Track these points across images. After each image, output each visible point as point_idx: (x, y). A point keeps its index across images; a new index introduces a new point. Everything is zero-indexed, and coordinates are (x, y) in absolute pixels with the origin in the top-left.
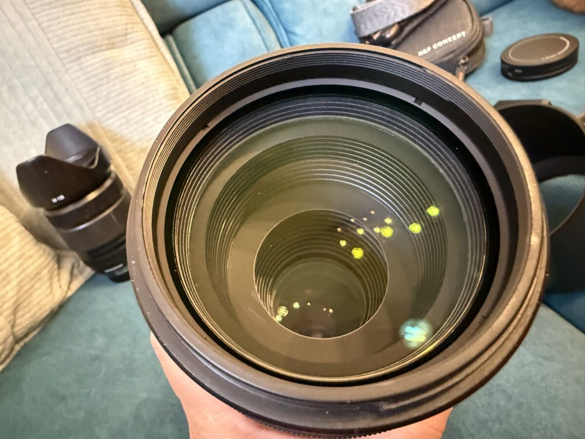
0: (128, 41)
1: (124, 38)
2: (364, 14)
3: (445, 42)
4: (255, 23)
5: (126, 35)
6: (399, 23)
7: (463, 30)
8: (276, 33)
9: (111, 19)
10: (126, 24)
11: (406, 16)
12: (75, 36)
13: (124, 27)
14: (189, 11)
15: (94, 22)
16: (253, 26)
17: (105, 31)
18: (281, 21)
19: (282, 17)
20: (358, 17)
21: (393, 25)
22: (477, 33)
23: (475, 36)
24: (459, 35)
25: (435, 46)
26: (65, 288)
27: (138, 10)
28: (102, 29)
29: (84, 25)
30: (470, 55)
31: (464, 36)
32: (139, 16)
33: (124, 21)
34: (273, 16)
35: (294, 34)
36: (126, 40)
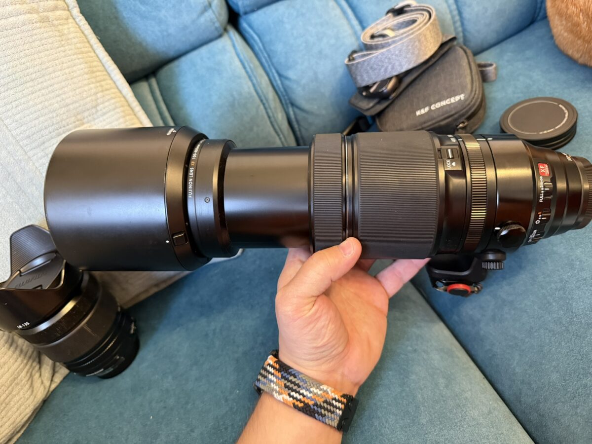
0: (100, 113)
1: (94, 110)
2: (359, 66)
3: (443, 103)
4: (245, 68)
5: (95, 107)
6: (397, 76)
7: (462, 93)
8: (268, 75)
9: (78, 91)
10: (96, 94)
11: (404, 69)
12: (37, 118)
13: (93, 98)
14: (172, 53)
15: (59, 99)
16: (243, 71)
17: (71, 107)
18: (273, 64)
19: (275, 60)
20: (353, 68)
21: (390, 79)
22: (476, 96)
23: (474, 101)
24: (457, 98)
25: (433, 107)
26: (47, 383)
27: (109, 72)
28: (67, 105)
29: (46, 103)
30: (469, 118)
31: (462, 99)
32: (112, 79)
33: (93, 91)
34: (265, 57)
35: (287, 78)
36: (97, 111)
